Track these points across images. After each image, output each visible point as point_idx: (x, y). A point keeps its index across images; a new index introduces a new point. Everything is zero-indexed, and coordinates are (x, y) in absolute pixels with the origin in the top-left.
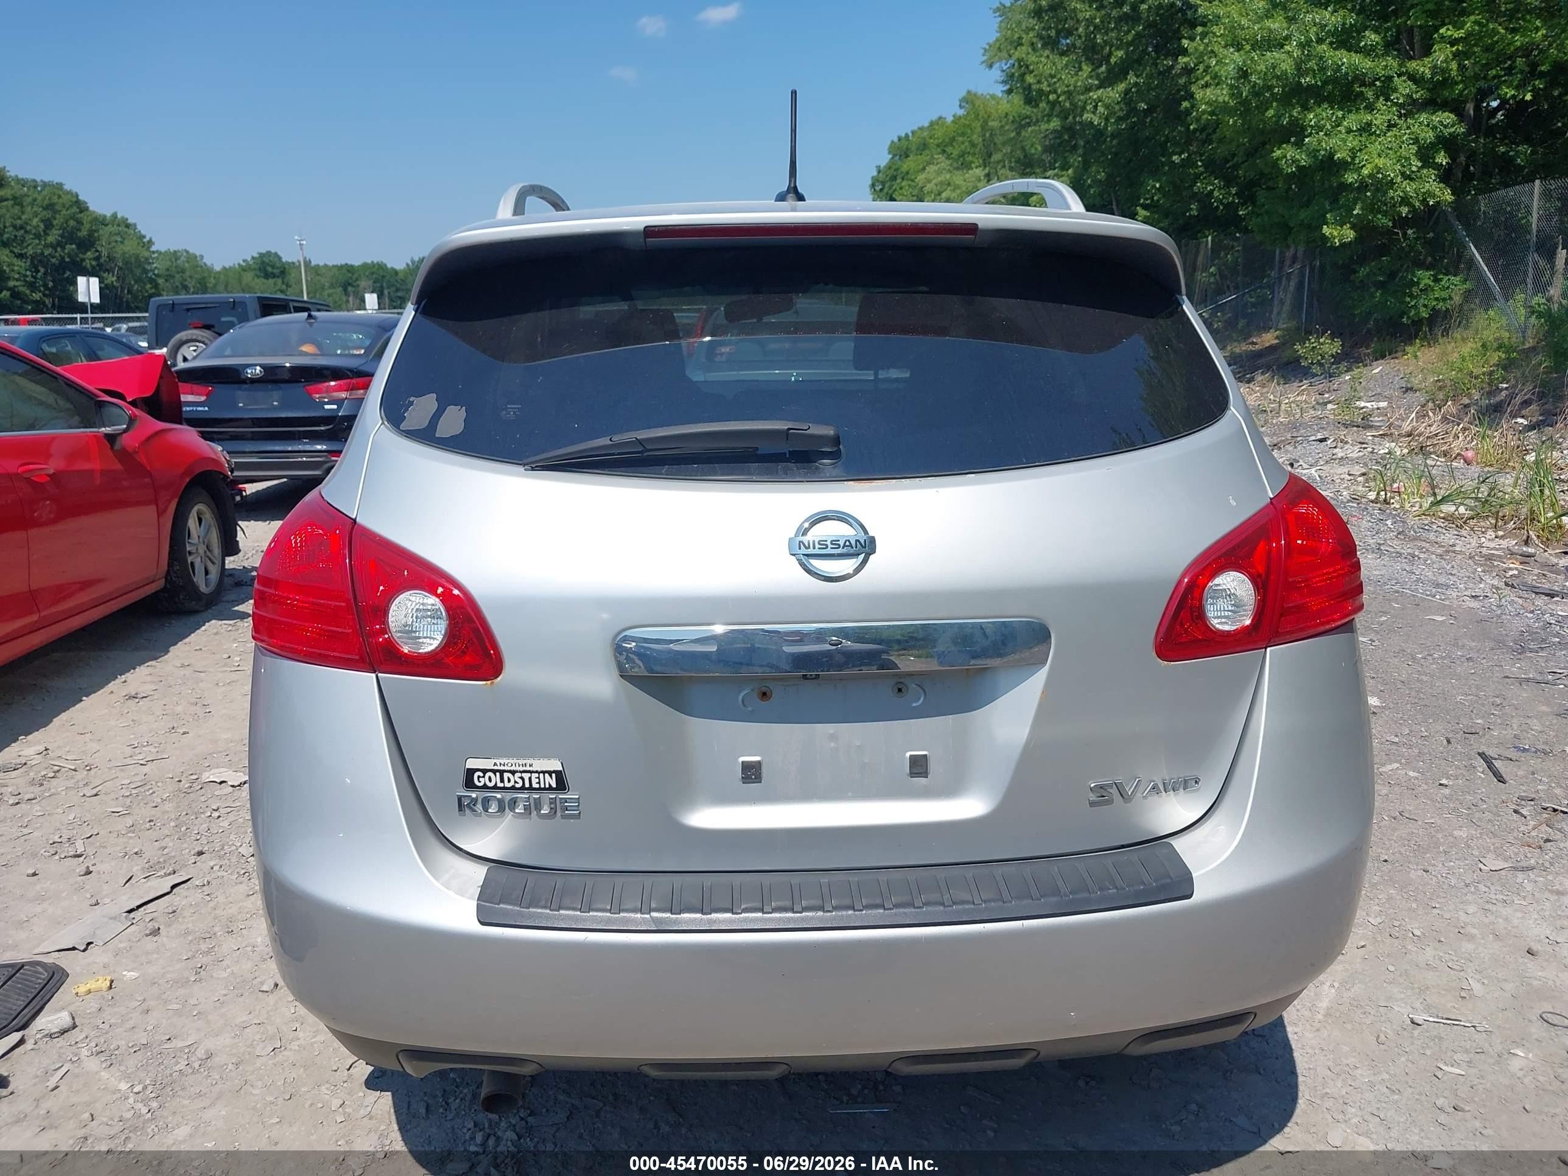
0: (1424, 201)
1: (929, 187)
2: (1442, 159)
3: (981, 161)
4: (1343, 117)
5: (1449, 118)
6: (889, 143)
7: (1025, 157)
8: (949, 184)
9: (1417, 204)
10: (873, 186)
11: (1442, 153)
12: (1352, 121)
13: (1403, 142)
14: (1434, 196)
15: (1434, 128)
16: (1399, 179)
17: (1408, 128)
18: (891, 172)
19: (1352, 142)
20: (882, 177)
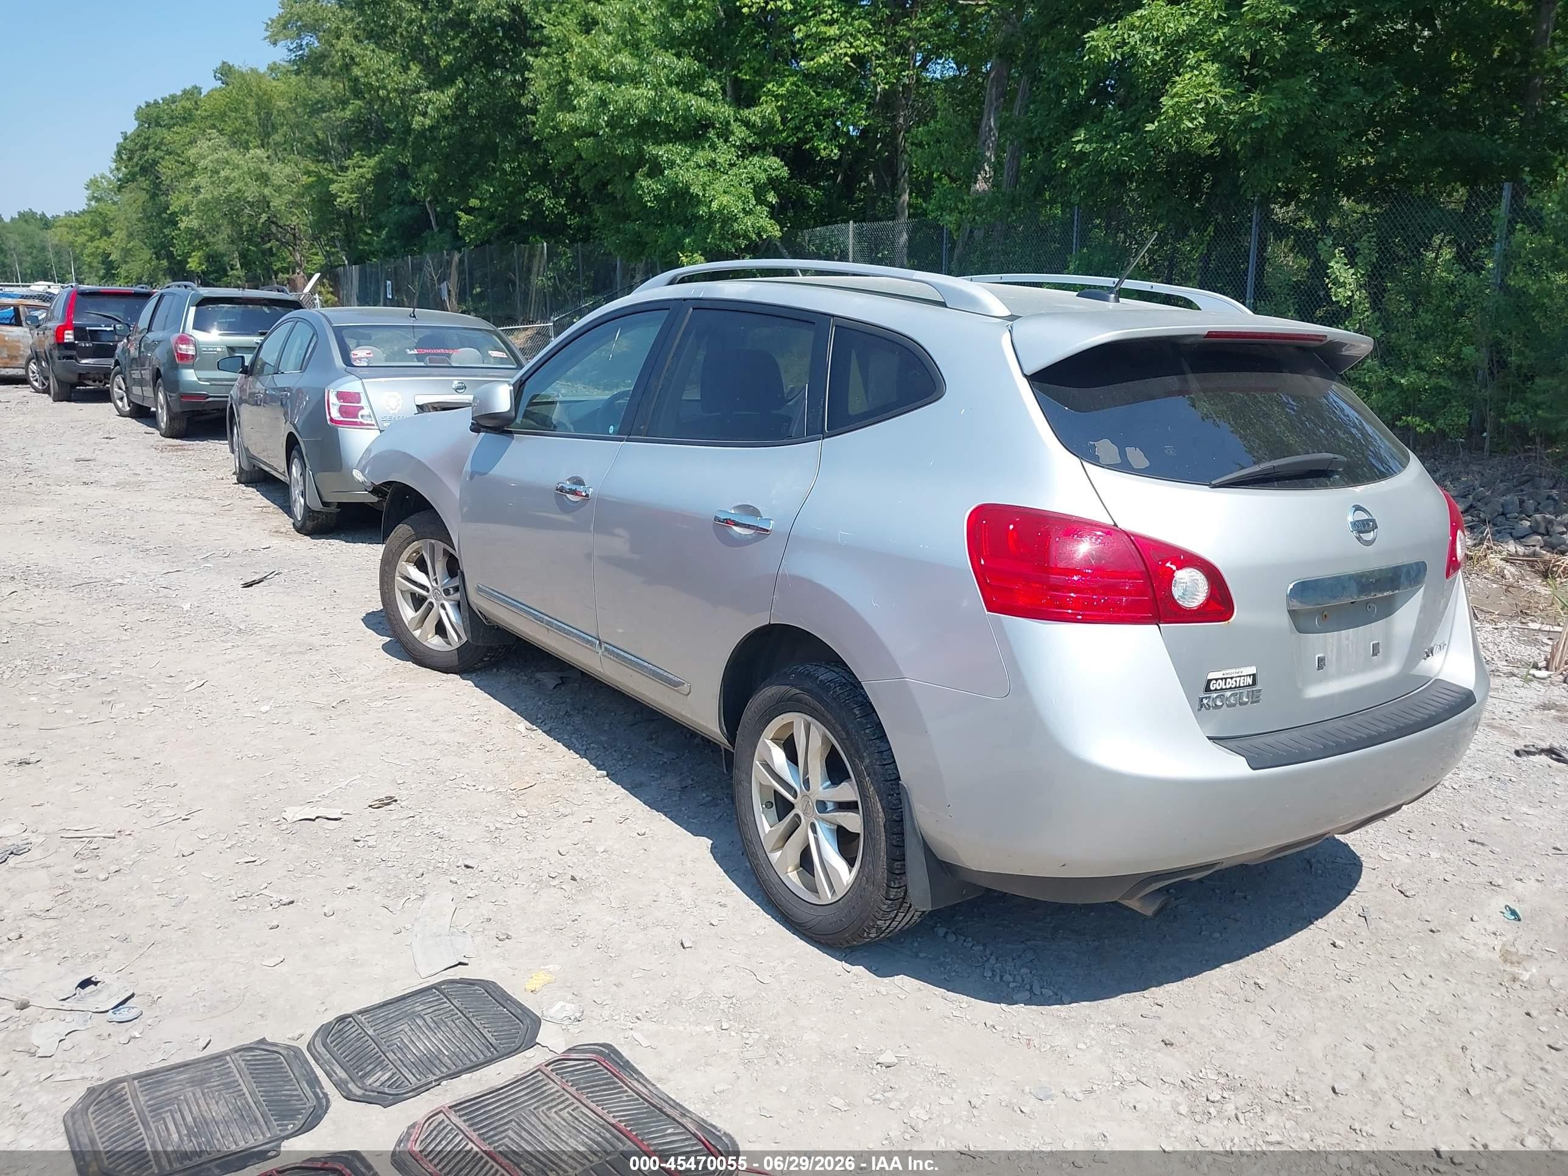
0: (759, 235)
1: (202, 163)
2: (772, 198)
3: (259, 142)
4: (691, 154)
5: (775, 162)
6: (136, 109)
7: (318, 143)
8: (227, 163)
9: (754, 236)
10: (119, 153)
11: (772, 193)
12: (702, 156)
13: (742, 180)
14: (766, 231)
15: (765, 170)
16: (742, 215)
17: (745, 168)
18: (140, 141)
19: (704, 176)
20: (130, 145)
